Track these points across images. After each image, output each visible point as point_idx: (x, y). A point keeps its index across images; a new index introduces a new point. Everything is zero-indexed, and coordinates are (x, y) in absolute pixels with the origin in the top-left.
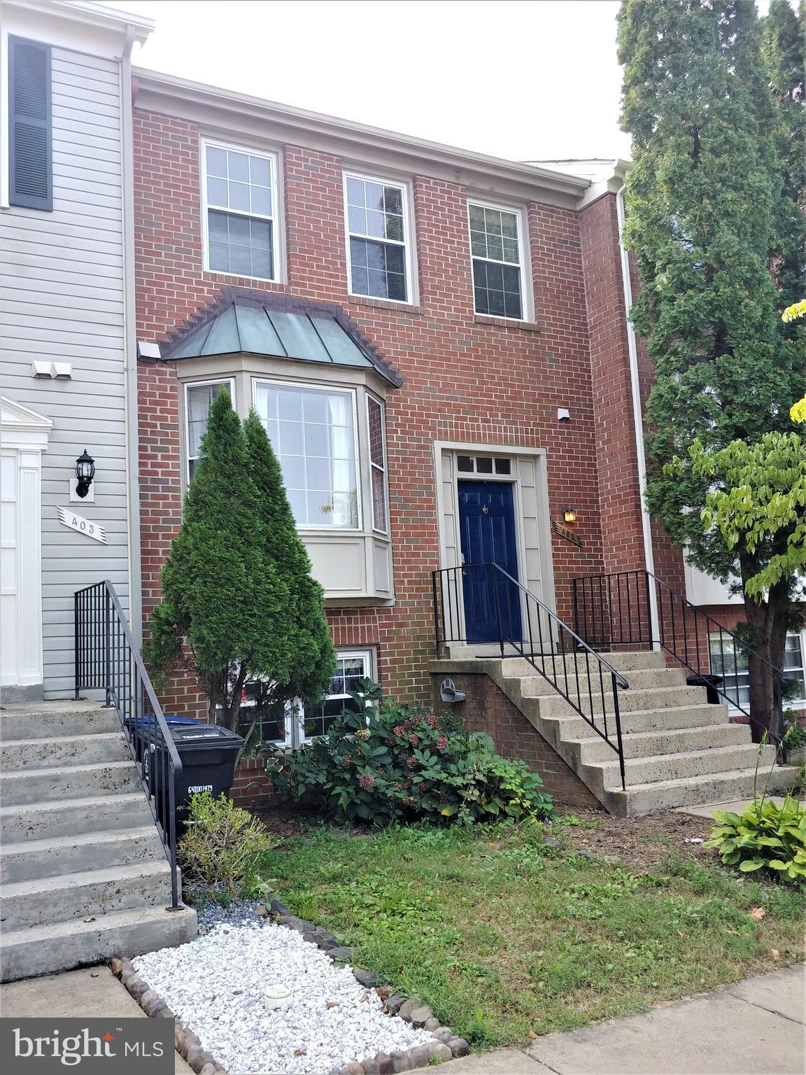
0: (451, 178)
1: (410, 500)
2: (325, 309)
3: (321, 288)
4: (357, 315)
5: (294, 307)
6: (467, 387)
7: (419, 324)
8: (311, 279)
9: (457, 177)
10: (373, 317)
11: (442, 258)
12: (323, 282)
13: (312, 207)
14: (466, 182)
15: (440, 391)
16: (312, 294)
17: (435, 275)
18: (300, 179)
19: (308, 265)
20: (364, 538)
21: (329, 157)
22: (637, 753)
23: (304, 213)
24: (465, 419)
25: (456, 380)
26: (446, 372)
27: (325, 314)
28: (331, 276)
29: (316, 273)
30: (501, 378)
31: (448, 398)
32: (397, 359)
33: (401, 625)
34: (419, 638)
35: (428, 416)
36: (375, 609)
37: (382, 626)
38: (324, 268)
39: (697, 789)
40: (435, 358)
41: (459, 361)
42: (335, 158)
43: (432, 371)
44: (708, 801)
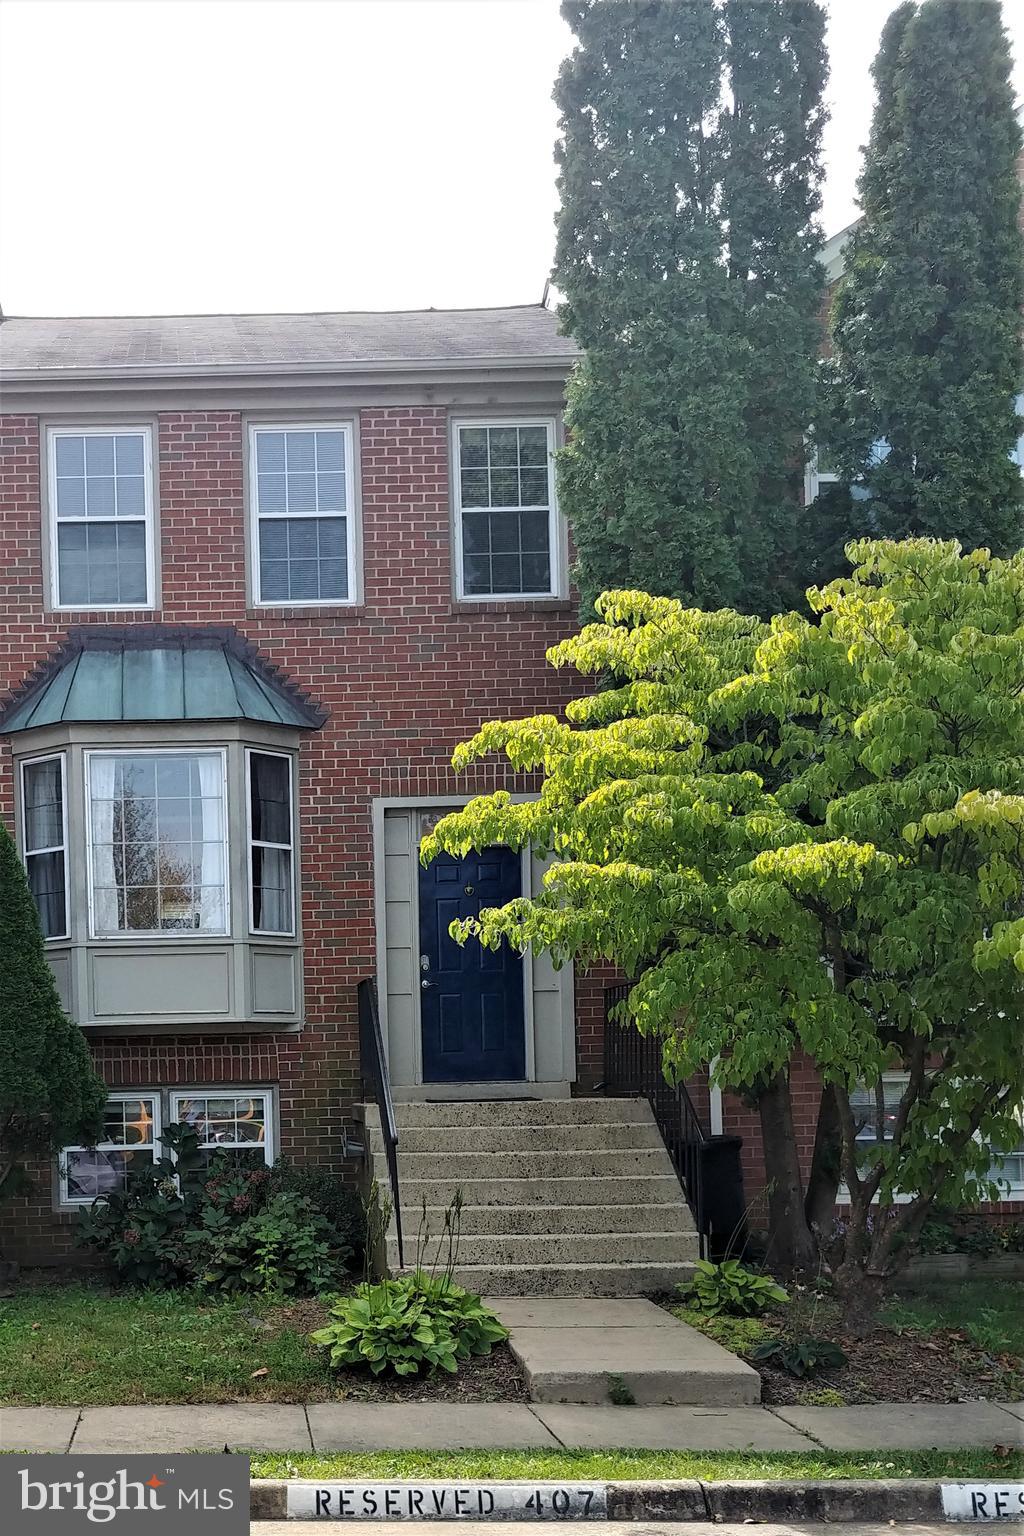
0: (417, 401)
1: (333, 886)
2: (210, 634)
3: (206, 606)
4: (258, 634)
5: (166, 639)
6: (433, 714)
7: (357, 631)
8: (192, 596)
9: (429, 397)
10: (283, 633)
11: (399, 527)
12: (210, 596)
13: (195, 494)
14: (445, 400)
15: (388, 724)
16: (193, 616)
17: (385, 554)
18: (179, 456)
19: (186, 577)
20: (233, 945)
21: (222, 415)
22: (475, 1229)
23: (182, 503)
24: (428, 761)
25: (413, 705)
26: (398, 695)
27: (209, 642)
28: (220, 586)
29: (199, 586)
30: (493, 693)
31: (399, 734)
32: (318, 689)
33: (314, 1056)
34: (339, 1073)
35: (366, 763)
36: (274, 1036)
37: (283, 1057)
38: (211, 576)
39: (510, 1277)
40: (380, 677)
41: (421, 676)
42: (231, 414)
43: (374, 697)
44: (529, 1293)
